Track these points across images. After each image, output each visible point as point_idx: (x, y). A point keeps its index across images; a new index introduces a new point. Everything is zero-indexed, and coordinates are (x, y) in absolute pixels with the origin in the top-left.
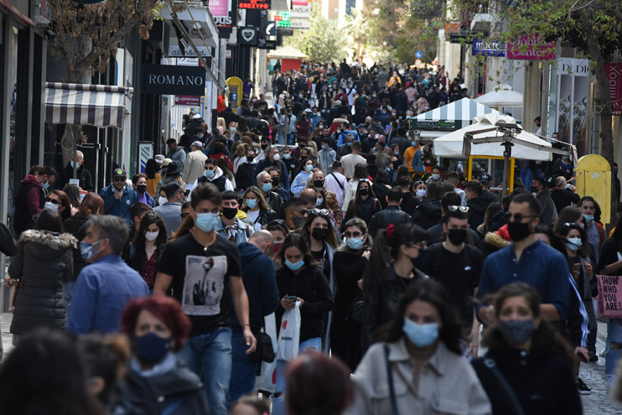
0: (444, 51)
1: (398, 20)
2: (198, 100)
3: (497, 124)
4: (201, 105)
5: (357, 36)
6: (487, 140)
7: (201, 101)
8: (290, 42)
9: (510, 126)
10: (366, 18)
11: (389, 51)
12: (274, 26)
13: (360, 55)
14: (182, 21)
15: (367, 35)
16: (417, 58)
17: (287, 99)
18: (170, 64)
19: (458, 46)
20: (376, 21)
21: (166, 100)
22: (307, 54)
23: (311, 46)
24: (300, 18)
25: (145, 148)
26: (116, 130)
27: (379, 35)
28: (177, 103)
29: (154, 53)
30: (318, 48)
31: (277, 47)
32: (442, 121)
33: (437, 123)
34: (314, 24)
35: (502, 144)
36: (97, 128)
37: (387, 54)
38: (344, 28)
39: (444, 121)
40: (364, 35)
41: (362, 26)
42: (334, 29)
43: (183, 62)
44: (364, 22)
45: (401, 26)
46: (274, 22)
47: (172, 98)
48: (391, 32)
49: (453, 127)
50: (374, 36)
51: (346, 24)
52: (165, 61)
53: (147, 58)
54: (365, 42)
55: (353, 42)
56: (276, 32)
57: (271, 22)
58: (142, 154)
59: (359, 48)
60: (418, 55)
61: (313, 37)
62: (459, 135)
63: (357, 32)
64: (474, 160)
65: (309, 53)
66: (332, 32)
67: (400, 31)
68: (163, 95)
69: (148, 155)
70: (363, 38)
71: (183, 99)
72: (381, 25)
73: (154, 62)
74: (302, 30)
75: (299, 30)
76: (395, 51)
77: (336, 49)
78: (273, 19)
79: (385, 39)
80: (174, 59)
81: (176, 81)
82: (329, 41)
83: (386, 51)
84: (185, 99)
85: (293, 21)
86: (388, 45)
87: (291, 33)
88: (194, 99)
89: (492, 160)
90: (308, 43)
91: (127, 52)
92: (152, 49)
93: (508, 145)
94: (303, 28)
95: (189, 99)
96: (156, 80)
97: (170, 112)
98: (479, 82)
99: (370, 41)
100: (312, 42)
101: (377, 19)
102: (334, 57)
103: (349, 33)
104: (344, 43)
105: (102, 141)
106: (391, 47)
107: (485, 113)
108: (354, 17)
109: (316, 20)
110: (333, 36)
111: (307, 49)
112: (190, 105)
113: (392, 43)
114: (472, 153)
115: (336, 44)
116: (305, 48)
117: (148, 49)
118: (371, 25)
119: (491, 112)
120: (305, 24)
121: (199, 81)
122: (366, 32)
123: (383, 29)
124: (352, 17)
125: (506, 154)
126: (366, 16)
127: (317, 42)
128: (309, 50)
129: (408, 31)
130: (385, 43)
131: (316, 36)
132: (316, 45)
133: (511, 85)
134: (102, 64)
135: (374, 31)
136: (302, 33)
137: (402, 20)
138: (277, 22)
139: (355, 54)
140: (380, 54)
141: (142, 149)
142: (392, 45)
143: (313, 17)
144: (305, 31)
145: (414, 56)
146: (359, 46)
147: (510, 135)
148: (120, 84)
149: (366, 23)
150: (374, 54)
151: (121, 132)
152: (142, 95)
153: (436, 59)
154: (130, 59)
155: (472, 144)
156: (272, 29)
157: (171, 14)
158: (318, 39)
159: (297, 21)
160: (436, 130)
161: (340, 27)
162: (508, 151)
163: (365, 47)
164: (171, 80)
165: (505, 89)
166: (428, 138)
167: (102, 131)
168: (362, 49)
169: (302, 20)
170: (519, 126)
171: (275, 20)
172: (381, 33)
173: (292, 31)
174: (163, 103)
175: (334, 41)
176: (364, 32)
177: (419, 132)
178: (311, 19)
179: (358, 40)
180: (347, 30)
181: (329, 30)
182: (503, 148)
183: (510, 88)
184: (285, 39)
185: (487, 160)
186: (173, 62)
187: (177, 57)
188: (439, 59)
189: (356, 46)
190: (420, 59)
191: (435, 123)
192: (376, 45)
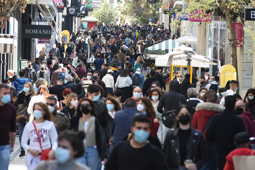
0: (162, 18)
1: (141, 4)
2: (48, 41)
3: (184, 51)
4: (50, 43)
5: (122, 11)
6: (179, 58)
7: (50, 41)
8: (91, 14)
9: (190, 52)
10: (127, 3)
11: (137, 18)
12: (84, 7)
13: (124, 20)
14: (40, 5)
15: (127, 11)
16: (150, 21)
17: (90, 40)
18: (35, 24)
19: (168, 16)
20: (131, 4)
21: (34, 41)
22: (99, 20)
23: (101, 16)
24: (96, 3)
25: (24, 63)
26: (10, 55)
27: (132, 11)
28: (39, 42)
29: (28, 20)
30: (104, 17)
31: (85, 16)
32: (160, 50)
33: (157, 51)
34: (103, 6)
35: (187, 60)
36: (1, 54)
37: (136, 19)
38: (116, 8)
39: (160, 49)
40: (125, 11)
41: (125, 7)
42: (112, 8)
43: (42, 23)
44: (125, 5)
45: (142, 7)
46: (84, 5)
47: (37, 40)
48: (138, 9)
49: (165, 52)
50: (130, 11)
51: (118, 5)
52: (33, 23)
53: (24, 21)
54: (126, 14)
55: (121, 14)
56: (85, 10)
57: (83, 5)
58: (23, 66)
59: (123, 17)
60: (150, 20)
61: (102, 12)
62: (167, 56)
63: (122, 9)
64: (174, 68)
65: (100, 19)
66: (110, 9)
67: (142, 9)
68: (32, 39)
69: (25, 66)
70: (125, 12)
71: (42, 40)
72: (133, 6)
73: (28, 24)
74: (97, 9)
75: (96, 9)
76: (140, 18)
77: (113, 17)
78: (83, 4)
79: (135, 13)
80: (37, 22)
81: (38, 32)
82: (109, 14)
83: (135, 18)
84: (43, 40)
85: (93, 5)
86: (136, 15)
87: (92, 10)
88: (46, 41)
89: (182, 67)
90: (100, 15)
91: (15, 19)
92: (27, 17)
93: (189, 61)
94: (97, 8)
95: (44, 40)
96: (29, 32)
97: (36, 46)
98: (178, 32)
99: (128, 13)
100: (101, 14)
101: (131, 3)
102: (112, 21)
103: (119, 10)
104: (116, 15)
105: (3, 60)
106: (138, 16)
107: (179, 46)
108: (121, 3)
109: (103, 4)
110: (111, 11)
111: (99, 17)
112: (45, 43)
113: (139, 14)
114: (173, 64)
115: (112, 15)
116: (98, 17)
117: (25, 17)
118: (128, 6)
119: (181, 45)
120: (98, 6)
121: (48, 32)
122: (126, 9)
123: (134, 8)
124: (120, 3)
125: (188, 64)
126: (126, 2)
127: (104, 14)
128: (101, 18)
129: (145, 9)
130: (135, 14)
131: (103, 11)
132: (103, 15)
133: (192, 34)
134: (3, 24)
135: (130, 9)
136: (97, 10)
137: (143, 4)
138: (85, 5)
139: (121, 19)
140: (133, 19)
141: (23, 63)
142: (138, 15)
143: (102, 3)
144: (98, 9)
145: (148, 20)
146: (123, 16)
147: (190, 56)
148: (11, 33)
149: (127, 5)
150: (130, 19)
151: (13, 56)
152: (22, 38)
153: (158, 21)
154: (16, 22)
155: (173, 60)
156: (83, 8)
157: (35, 1)
158: (105, 13)
159: (95, 4)
160: (157, 54)
161: (114, 7)
162: (189, 63)
163: (126, 16)
164: (36, 32)
165: (189, 35)
166: (153, 57)
167: (3, 55)
168: (124, 17)
169: (97, 4)
170: (194, 52)
171: (85, 4)
172: (133, 10)
173: (92, 9)
174: (32, 42)
175: (112, 14)
176: (125, 9)
177: (149, 55)
178: (101, 3)
179: (123, 13)
180: (118, 9)
181: (109, 9)
182: (187, 62)
183: (191, 34)
184: (89, 13)
185: (180, 68)
186: (37, 23)
187: (39, 21)
188: (159, 21)
189: (122, 16)
190: (151, 21)
191: (156, 51)
192: (131, 15)
